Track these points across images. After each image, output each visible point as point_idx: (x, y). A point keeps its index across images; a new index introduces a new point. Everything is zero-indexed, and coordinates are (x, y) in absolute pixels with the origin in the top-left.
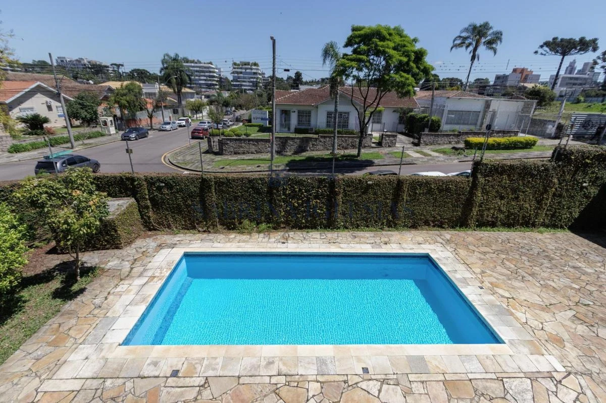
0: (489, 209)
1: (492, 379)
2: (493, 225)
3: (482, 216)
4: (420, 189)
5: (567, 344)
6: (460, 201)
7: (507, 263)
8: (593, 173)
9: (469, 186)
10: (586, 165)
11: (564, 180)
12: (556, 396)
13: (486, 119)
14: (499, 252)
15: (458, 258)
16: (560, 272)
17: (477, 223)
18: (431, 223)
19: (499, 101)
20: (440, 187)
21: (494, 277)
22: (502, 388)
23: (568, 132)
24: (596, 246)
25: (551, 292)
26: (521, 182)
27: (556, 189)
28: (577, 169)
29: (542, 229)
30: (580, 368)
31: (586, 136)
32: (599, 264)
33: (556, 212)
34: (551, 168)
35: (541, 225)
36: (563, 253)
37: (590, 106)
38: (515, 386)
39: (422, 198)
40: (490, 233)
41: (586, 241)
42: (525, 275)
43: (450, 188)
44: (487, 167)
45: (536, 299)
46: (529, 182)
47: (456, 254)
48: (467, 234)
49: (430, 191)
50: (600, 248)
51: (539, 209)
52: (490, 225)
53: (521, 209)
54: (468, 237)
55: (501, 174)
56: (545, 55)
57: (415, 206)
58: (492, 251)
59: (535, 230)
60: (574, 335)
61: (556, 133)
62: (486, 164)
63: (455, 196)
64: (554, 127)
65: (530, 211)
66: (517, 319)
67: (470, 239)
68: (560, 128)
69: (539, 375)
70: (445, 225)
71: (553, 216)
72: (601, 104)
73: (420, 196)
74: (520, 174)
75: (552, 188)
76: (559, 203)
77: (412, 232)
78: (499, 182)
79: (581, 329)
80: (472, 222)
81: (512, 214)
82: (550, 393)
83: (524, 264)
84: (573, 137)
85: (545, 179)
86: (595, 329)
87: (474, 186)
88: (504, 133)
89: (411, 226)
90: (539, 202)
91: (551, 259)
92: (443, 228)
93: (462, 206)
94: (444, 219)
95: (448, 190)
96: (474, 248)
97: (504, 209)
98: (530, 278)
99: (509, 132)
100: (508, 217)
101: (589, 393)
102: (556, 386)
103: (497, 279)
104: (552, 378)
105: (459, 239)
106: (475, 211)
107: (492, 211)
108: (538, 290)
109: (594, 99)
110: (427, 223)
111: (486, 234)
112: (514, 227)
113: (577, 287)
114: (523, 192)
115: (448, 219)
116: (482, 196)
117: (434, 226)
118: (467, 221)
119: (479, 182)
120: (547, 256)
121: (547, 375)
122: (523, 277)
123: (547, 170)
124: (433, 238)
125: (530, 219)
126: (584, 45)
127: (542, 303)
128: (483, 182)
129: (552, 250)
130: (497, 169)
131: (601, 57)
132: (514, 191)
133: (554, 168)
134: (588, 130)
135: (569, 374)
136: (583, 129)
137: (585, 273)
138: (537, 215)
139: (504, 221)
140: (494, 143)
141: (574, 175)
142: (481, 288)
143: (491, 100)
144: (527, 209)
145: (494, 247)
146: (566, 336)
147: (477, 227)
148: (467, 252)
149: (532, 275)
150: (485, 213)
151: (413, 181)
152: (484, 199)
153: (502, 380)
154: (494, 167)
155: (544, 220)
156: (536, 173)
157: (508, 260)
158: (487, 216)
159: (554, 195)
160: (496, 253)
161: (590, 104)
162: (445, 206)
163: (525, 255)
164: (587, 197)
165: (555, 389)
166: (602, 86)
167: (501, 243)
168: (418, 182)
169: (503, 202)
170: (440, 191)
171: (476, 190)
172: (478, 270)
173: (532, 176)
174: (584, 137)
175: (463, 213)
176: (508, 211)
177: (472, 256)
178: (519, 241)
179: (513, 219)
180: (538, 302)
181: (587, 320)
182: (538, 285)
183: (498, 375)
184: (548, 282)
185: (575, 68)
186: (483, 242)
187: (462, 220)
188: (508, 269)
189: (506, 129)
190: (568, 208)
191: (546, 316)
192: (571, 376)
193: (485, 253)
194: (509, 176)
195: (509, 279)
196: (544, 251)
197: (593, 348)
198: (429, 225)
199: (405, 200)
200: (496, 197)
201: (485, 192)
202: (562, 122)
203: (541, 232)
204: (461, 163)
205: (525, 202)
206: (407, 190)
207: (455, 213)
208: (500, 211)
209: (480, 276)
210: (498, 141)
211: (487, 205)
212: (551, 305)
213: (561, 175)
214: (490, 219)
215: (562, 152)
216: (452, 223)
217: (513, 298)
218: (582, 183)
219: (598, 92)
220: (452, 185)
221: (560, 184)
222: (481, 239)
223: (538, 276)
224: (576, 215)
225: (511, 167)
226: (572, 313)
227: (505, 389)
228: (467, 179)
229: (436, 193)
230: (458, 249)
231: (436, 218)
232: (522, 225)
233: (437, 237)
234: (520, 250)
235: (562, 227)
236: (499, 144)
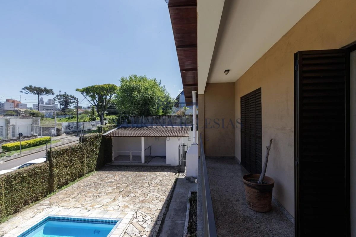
0: (62, 176)
1: (123, 236)
2: (66, 183)
3: (60, 181)
4: (15, 181)
5: (129, 205)
6: (45, 178)
7: (88, 195)
8: (95, 144)
9: (48, 167)
10: (93, 142)
11: (88, 150)
12: (139, 221)
13: (9, 131)
14: (80, 193)
15: (66, 208)
16: (107, 186)
17: (58, 187)
18: (29, 201)
19: (15, 119)
20: (30, 174)
21: (89, 203)
22: (128, 235)
23: (63, 132)
24: (107, 172)
25: (111, 194)
26: (72, 156)
27: (86, 155)
28: (90, 143)
29: (87, 175)
30: (137, 209)
31: (71, 133)
32: (114, 177)
33: (89, 165)
34: (82, 146)
35: (86, 174)
36: (102, 180)
37: (61, 119)
38: (130, 230)
39: (18, 187)
40: (67, 188)
41: (104, 172)
42: (98, 195)
43: (37, 172)
44: (55, 153)
45: (109, 200)
46: (75, 155)
47: (62, 206)
48: (57, 195)
49: (23, 179)
50: (109, 172)
51: (83, 166)
52: (65, 184)
53: (76, 169)
54: (59, 196)
55: (63, 154)
56: (27, 94)
57: (13, 195)
58: (77, 195)
59: (85, 177)
60: (127, 202)
61: (57, 133)
62: (54, 152)
63: (41, 176)
64: (55, 130)
65: (80, 169)
66: (111, 210)
67: (61, 196)
68: (58, 130)
69: (132, 220)
70: (40, 197)
71: (89, 167)
72: (65, 118)
73: (16, 186)
74: (71, 152)
75: (85, 155)
76: (89, 160)
77: (18, 215)
78: (63, 159)
79: (127, 198)
80: (55, 188)
81: (73, 174)
82: (138, 222)
83: (94, 191)
84: (66, 134)
85: (81, 152)
86: (130, 196)
87: (51, 165)
88: (28, 137)
89: (14, 212)
90: (82, 163)
91: (100, 184)
92: (39, 200)
93: (47, 180)
94: (38, 194)
95: (36, 174)
96: (68, 199)
97: (69, 172)
98: (101, 195)
99: (31, 136)
100: (72, 176)
101: (143, 213)
102: (137, 219)
103: (91, 203)
104: (134, 218)
105: (55, 200)
106: (56, 180)
107: (64, 176)
108: (107, 196)
109: (61, 116)
110: (26, 203)
111: (66, 190)
112: (76, 180)
113: (115, 188)
114: (75, 161)
115: (40, 193)
116: (57, 170)
117: (32, 202)
118: (53, 188)
119: (53, 162)
120: (98, 184)
121: (133, 218)
122: (98, 196)
123: (80, 147)
124: (39, 209)
125: (81, 173)
126: (48, 92)
127: (112, 200)
128: (56, 161)
129: (97, 181)
130: (61, 152)
131: (56, 97)
132: (71, 161)
133: (83, 146)
134: (70, 130)
135: (136, 212)
136: (68, 129)
137: (113, 182)
138: (83, 169)
139: (71, 179)
140: (26, 144)
141: (90, 147)
142: (89, 211)
143: (10, 119)
144: (79, 168)
145: (76, 193)
146: (126, 204)
147: (59, 189)
148: (66, 202)
149: (100, 193)
150: (61, 179)
151: (8, 177)
152: (58, 171)
153: (126, 232)
154: (59, 151)
155: (86, 170)
156: (77, 150)
157: (87, 194)
158: (63, 180)
159: (87, 158)
160: (79, 194)
161: (60, 119)
162: (36, 185)
163: (91, 188)
164: (97, 155)
165: (137, 220)
166: (61, 110)
167: (77, 189)
168: (13, 176)
169: (67, 169)
170: (31, 176)
171: (53, 167)
172: (80, 206)
173: (76, 151)
174: (70, 133)
175: (49, 184)
176: (71, 173)
177: (71, 202)
178: (83, 184)
179: (75, 176)
180: (111, 200)
181: (126, 195)
182: (105, 195)
183: (124, 232)
184: (107, 192)
185: (44, 102)
186: (69, 194)
187: (49, 189)
188: (90, 197)
189: (29, 135)
190: (93, 162)
191: (117, 202)
192: (137, 212)
193: (75, 197)
194: (67, 154)
195: (95, 200)
196: (95, 183)
197: (134, 201)
198: (28, 204)
199: (4, 194)
200: (64, 168)
201: (58, 167)
202: (58, 127)
203: (88, 177)
204: (7, 162)
205: (77, 165)
206: (3, 186)
207: (44, 187)
208: (68, 174)
209: (83, 207)
210: (28, 142)
211: (61, 174)
212: (114, 198)
213: (86, 148)
214: (64, 181)
215: (83, 138)
216: (44, 194)
217: (103, 205)
218: (93, 149)
219: (62, 113)
220: (38, 169)
221: (87, 152)
222: (66, 193)
223: (102, 192)
224: (96, 163)
225: (67, 150)
226: (121, 196)
227: (129, 234)
228: (46, 163)
229: (28, 179)
230: (60, 204)
231: (32, 195)
232: (79, 177)
233: (41, 207)
234: (87, 187)
235: (93, 171)
236: (30, 144)
